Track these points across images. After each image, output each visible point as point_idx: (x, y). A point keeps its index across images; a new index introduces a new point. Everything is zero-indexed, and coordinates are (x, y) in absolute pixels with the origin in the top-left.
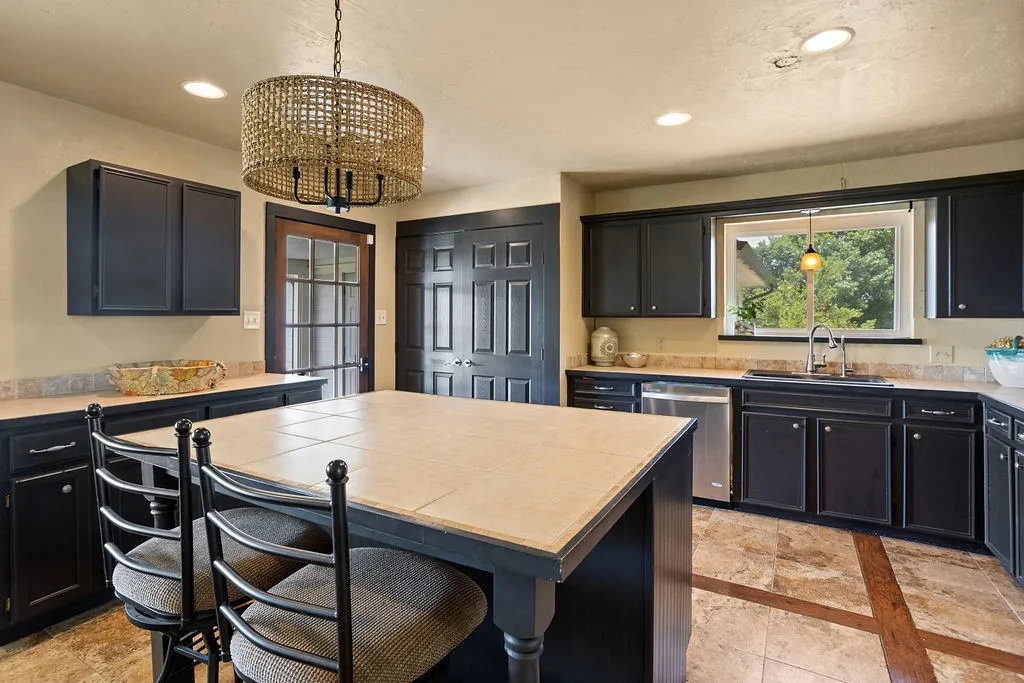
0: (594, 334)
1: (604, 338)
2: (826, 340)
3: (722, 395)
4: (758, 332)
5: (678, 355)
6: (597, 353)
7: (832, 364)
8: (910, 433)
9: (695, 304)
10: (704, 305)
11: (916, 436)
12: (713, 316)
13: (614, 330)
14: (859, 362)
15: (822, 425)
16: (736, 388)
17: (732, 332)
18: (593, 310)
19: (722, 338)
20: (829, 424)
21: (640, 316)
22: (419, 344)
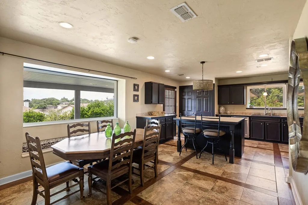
0: (220, 108)
1: (222, 109)
2: (268, 109)
3: (247, 118)
4: (254, 107)
5: (238, 112)
6: (221, 111)
7: (270, 113)
8: (283, 125)
9: (241, 102)
10: (243, 102)
11: (284, 125)
12: (245, 104)
13: (224, 107)
14: (275, 113)
15: (267, 124)
16: (250, 117)
17: (249, 107)
18: (220, 103)
19: (247, 108)
20: (268, 123)
21: (230, 104)
22: (184, 110)
